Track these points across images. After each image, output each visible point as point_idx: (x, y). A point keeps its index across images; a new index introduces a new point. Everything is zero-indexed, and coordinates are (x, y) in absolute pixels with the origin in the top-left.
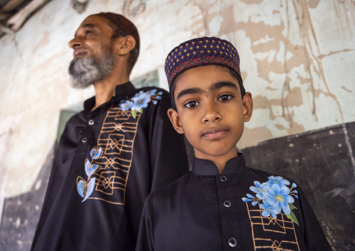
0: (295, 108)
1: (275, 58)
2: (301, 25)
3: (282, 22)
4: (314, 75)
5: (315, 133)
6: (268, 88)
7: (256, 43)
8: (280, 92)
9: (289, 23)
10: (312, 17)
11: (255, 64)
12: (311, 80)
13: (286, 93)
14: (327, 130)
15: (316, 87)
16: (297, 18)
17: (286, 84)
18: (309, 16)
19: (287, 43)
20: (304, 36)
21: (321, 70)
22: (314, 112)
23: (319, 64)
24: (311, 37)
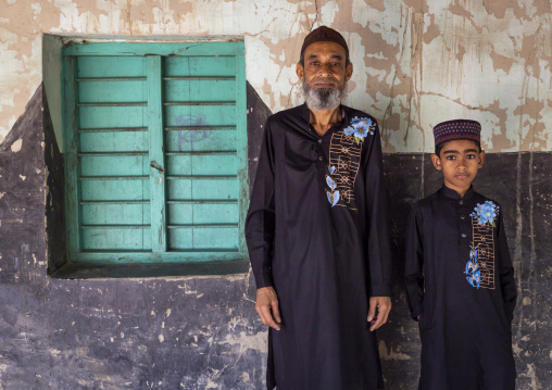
0: (392, 131)
1: (385, 79)
2: (413, 56)
3: (398, 44)
4: (413, 107)
5: (402, 155)
6: (373, 106)
7: (370, 56)
8: (383, 113)
9: (403, 48)
10: (423, 53)
11: (366, 77)
12: (409, 111)
13: (387, 116)
14: (412, 155)
15: (412, 118)
16: (412, 47)
17: (390, 107)
18: (421, 50)
19: (398, 68)
20: (413, 68)
21: (419, 105)
22: (405, 139)
23: (419, 99)
24: (418, 71)
